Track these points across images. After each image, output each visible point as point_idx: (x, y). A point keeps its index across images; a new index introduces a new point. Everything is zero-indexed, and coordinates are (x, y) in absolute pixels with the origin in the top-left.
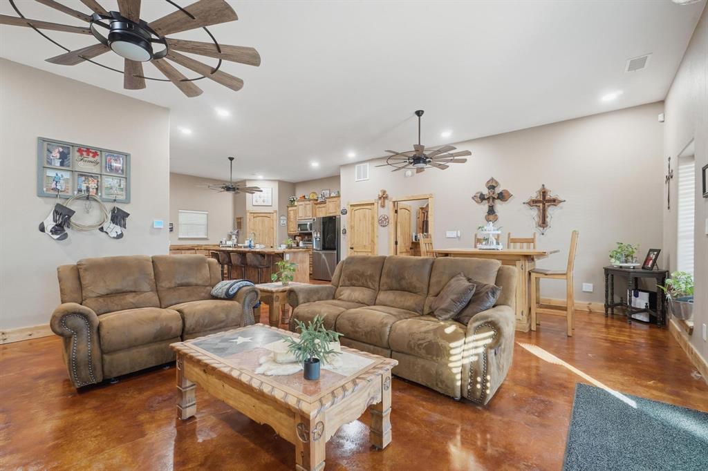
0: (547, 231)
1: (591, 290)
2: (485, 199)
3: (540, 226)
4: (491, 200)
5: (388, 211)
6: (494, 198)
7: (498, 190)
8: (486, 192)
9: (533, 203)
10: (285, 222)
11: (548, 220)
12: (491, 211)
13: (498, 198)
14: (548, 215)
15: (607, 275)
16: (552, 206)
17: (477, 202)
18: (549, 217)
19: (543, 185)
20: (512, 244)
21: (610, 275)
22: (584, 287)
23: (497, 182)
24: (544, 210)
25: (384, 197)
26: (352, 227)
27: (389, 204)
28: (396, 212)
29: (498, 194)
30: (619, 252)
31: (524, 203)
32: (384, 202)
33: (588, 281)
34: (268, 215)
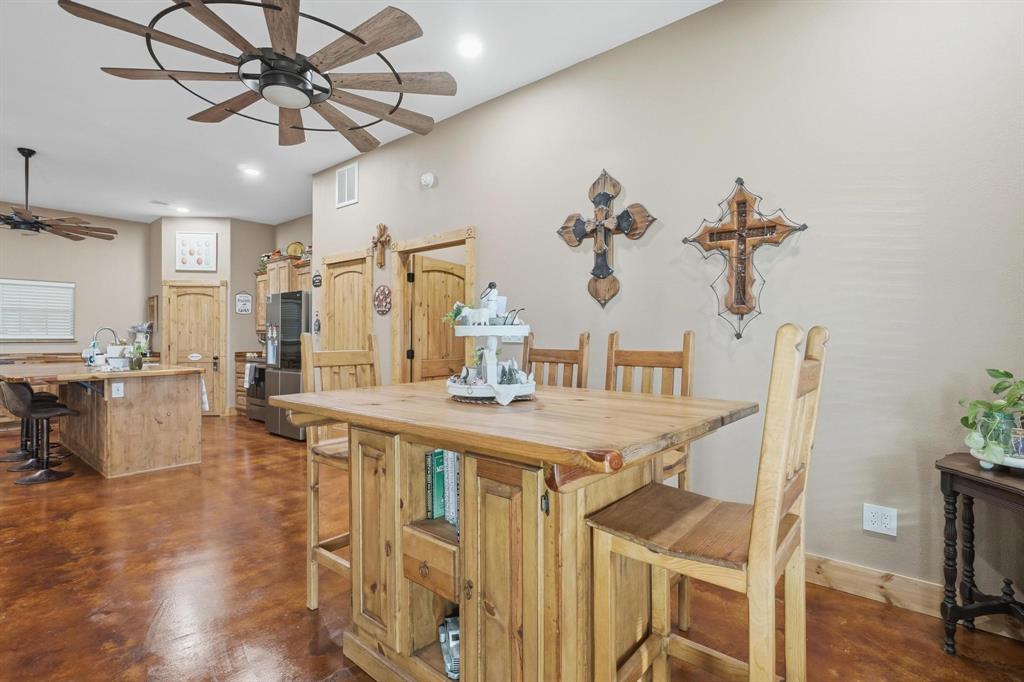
0: (753, 325)
1: (890, 527)
2: (586, 235)
3: (730, 309)
4: (601, 236)
5: (391, 276)
6: (607, 231)
7: (618, 207)
8: (588, 212)
9: (714, 237)
10: (249, 306)
11: (754, 290)
12: (602, 268)
13: (619, 229)
14: (756, 276)
15: (951, 495)
16: (765, 247)
17: (568, 242)
18: (758, 282)
19: (740, 182)
20: (621, 369)
21: (960, 499)
22: (867, 515)
23: (616, 185)
24: (743, 260)
25: (382, 242)
26: (331, 316)
27: (393, 259)
28: (411, 278)
29: (618, 217)
30: (1000, 409)
31: (685, 241)
32: (383, 254)
33: (881, 498)
34: (209, 291)
